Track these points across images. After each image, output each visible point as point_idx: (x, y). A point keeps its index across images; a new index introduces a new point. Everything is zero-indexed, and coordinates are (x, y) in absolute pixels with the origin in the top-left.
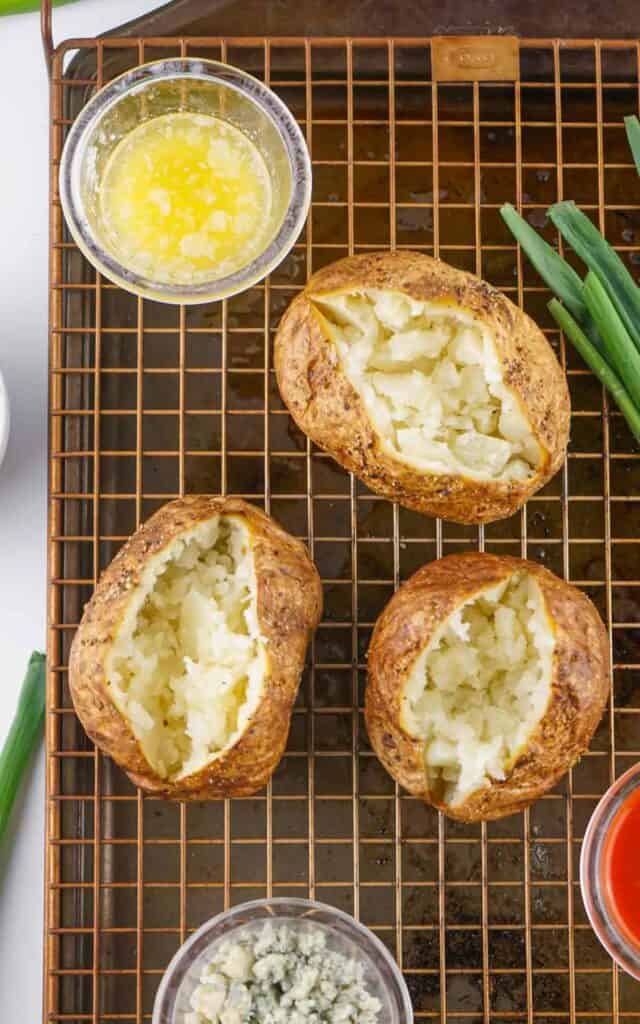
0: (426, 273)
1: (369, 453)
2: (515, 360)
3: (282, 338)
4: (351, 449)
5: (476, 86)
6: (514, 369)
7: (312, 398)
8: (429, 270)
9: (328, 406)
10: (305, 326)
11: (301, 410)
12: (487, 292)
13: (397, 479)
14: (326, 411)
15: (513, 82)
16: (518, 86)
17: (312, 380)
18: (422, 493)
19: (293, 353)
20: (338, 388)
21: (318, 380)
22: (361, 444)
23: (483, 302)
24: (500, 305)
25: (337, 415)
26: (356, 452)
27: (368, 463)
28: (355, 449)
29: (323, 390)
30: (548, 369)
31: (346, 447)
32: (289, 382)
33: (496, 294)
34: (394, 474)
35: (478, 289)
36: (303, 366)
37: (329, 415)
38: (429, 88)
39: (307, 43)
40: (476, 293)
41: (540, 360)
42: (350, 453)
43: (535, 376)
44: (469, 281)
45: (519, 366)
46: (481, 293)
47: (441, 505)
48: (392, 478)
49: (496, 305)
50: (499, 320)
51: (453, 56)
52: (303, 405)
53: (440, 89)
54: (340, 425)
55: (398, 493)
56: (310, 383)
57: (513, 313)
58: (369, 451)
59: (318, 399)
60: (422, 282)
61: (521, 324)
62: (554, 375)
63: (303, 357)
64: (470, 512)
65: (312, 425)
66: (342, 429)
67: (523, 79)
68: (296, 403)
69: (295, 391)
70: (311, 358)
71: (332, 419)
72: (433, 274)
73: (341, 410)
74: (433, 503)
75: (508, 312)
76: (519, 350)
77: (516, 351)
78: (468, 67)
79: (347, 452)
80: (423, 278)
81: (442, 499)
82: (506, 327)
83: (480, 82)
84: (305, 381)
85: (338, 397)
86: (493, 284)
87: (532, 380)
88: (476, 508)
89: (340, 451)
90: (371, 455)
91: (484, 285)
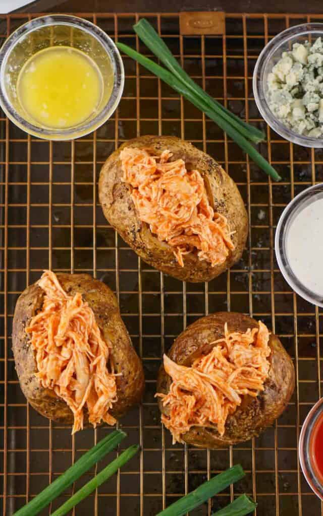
0: (182, 148)
1: (138, 235)
2: (221, 200)
3: (104, 171)
4: (129, 232)
5: (203, 37)
6: (220, 205)
7: (113, 203)
8: (184, 148)
9: (120, 208)
10: (116, 165)
11: (107, 208)
12: (211, 163)
13: (150, 250)
14: (119, 210)
15: (221, 35)
16: (224, 37)
17: (114, 194)
18: (162, 260)
19: (108, 179)
20: (127, 199)
21: (117, 194)
22: (134, 230)
23: (209, 168)
24: (217, 171)
25: (124, 213)
26: (132, 233)
27: (137, 239)
28: (131, 232)
29: (120, 200)
30: (239, 208)
31: (127, 230)
32: (103, 193)
33: (216, 165)
34: (149, 247)
35: (207, 161)
36: (111, 186)
37: (121, 212)
38: (178, 39)
39: (115, 16)
40: (206, 163)
41: (235, 203)
42: (128, 233)
43: (231, 210)
44: (204, 156)
45: (223, 203)
46: (209, 164)
47: (171, 268)
48: (147, 249)
49: (215, 170)
50: (215, 178)
51: (191, 22)
52: (109, 206)
53: (185, 39)
54: (125, 219)
55: (150, 258)
56: (113, 195)
57: (224, 177)
58: (138, 233)
59: (116, 204)
60: (178, 153)
61: (228, 182)
62: (242, 211)
63: (111, 181)
64: (186, 275)
65: (112, 217)
66: (126, 220)
67: (227, 34)
68: (105, 205)
69: (105, 198)
70: (116, 182)
71: (122, 215)
72: (185, 150)
73: (127, 210)
74: (168, 267)
75: (221, 175)
76: (224, 195)
77: (223, 196)
78: (199, 28)
79: (127, 233)
80: (179, 151)
81: (172, 265)
82: (219, 182)
83: (205, 35)
84: (111, 193)
85: (126, 204)
86: (216, 160)
87: (229, 213)
88: (189, 273)
89: (124, 232)
90: (138, 236)
91: (211, 160)
